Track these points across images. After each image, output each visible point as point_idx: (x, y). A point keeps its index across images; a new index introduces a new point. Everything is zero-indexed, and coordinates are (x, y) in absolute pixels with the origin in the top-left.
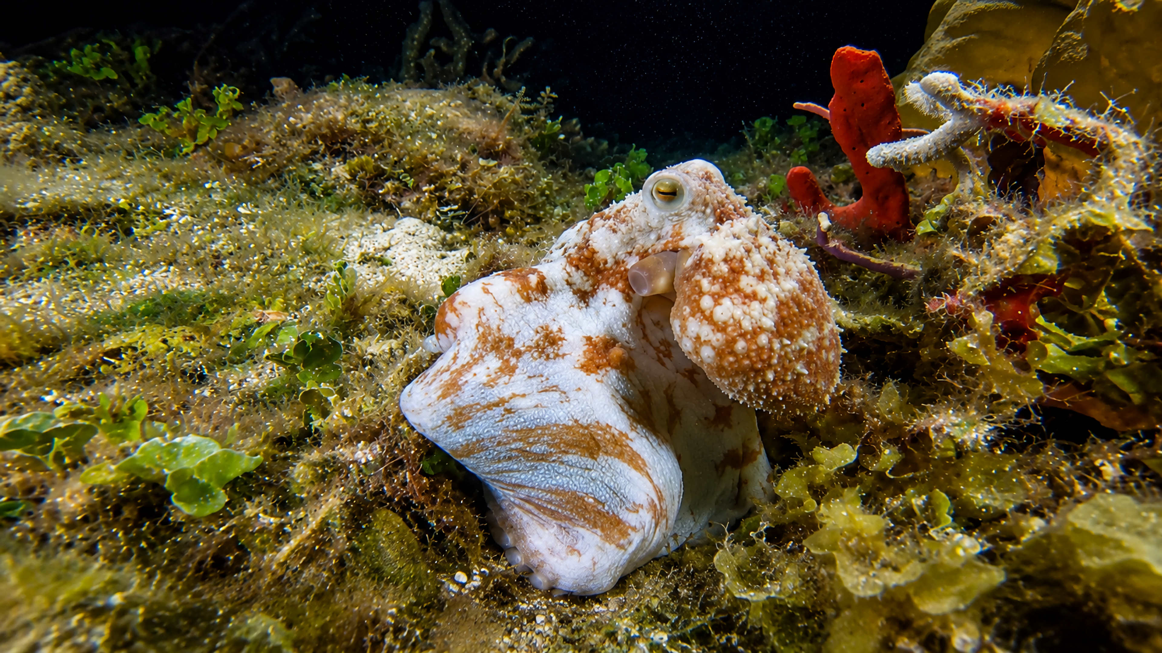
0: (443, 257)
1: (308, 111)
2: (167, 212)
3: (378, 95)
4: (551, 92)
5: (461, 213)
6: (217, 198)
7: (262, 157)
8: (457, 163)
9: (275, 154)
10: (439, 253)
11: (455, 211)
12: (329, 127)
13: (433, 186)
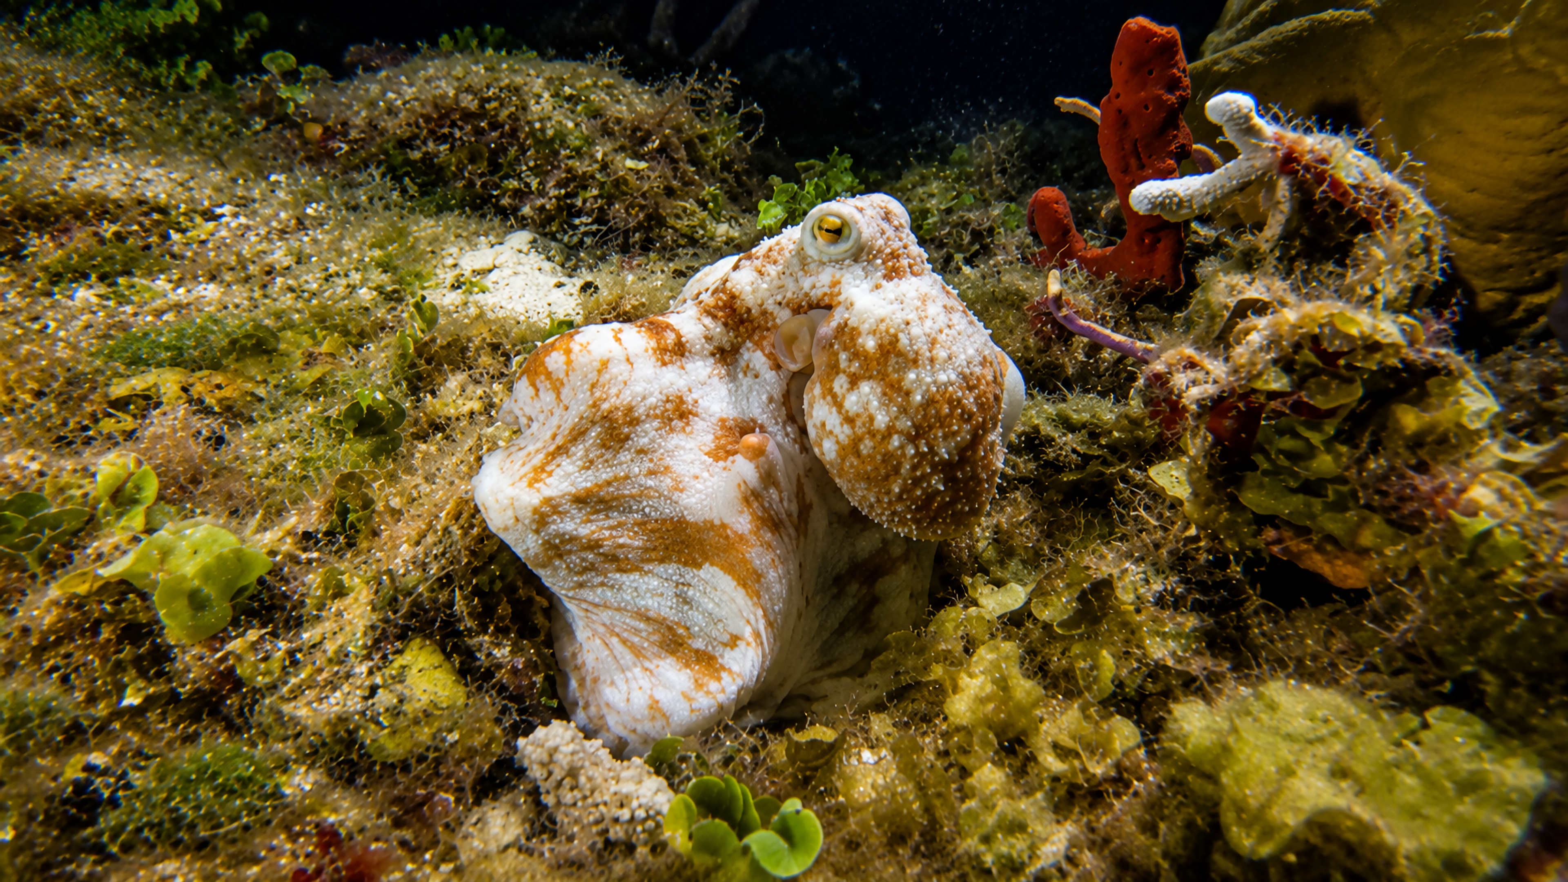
0: (560, 285)
1: (411, 85)
2: (219, 211)
3: (504, 66)
4: (731, 75)
5: (594, 227)
6: (281, 194)
7: (348, 142)
8: (597, 161)
9: (362, 139)
10: (555, 280)
11: (586, 225)
12: (436, 106)
13: (563, 192)
